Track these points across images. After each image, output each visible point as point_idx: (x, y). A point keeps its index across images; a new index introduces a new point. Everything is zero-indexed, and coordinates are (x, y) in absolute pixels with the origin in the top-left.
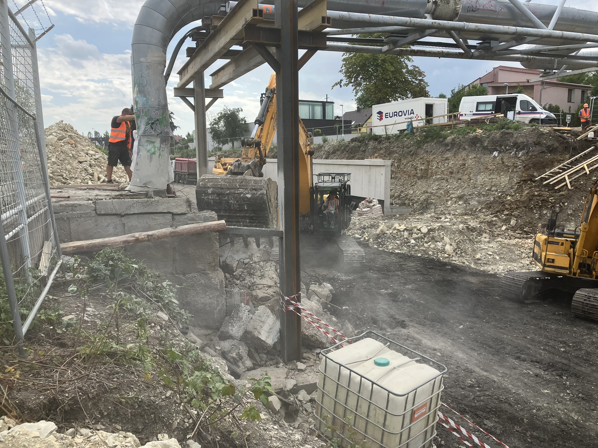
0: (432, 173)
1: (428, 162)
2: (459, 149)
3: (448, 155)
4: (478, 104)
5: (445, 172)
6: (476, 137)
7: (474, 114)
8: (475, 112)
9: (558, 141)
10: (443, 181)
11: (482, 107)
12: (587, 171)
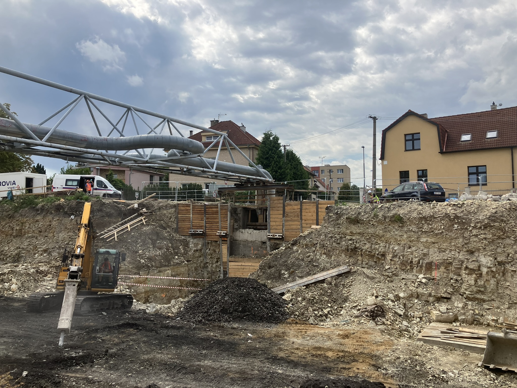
0: (25, 232)
1: (22, 223)
2: (47, 213)
3: (39, 218)
4: (67, 180)
5: (36, 232)
6: (59, 205)
7: (64, 188)
8: (64, 186)
9: (114, 209)
10: (33, 238)
11: (70, 183)
12: (129, 229)
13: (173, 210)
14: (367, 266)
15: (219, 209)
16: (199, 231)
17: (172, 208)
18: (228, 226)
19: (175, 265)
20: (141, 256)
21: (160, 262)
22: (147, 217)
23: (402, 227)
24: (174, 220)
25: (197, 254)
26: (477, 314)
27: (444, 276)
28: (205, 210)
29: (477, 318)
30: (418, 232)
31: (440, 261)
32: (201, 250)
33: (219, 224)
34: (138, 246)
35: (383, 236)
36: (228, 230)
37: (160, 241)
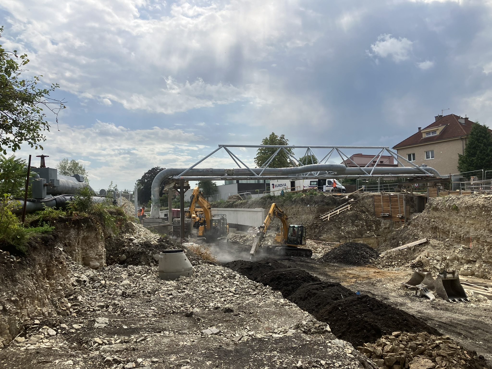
2: (297, 203)
3: (293, 206)
4: (311, 182)
6: (302, 198)
7: (309, 187)
8: (309, 186)
9: (331, 200)
11: (312, 183)
12: (338, 213)
13: (371, 199)
14: (442, 239)
15: (398, 198)
16: (387, 214)
17: (370, 198)
18: (404, 210)
19: (366, 237)
20: (342, 231)
21: (355, 235)
22: (352, 205)
23: (457, 213)
24: (372, 207)
25: (386, 231)
26: (486, 272)
27: (476, 247)
28: (390, 199)
29: (486, 274)
30: (465, 217)
31: (473, 237)
32: (389, 228)
33: (399, 209)
34: (342, 224)
35: (449, 219)
36: (404, 213)
37: (358, 221)
